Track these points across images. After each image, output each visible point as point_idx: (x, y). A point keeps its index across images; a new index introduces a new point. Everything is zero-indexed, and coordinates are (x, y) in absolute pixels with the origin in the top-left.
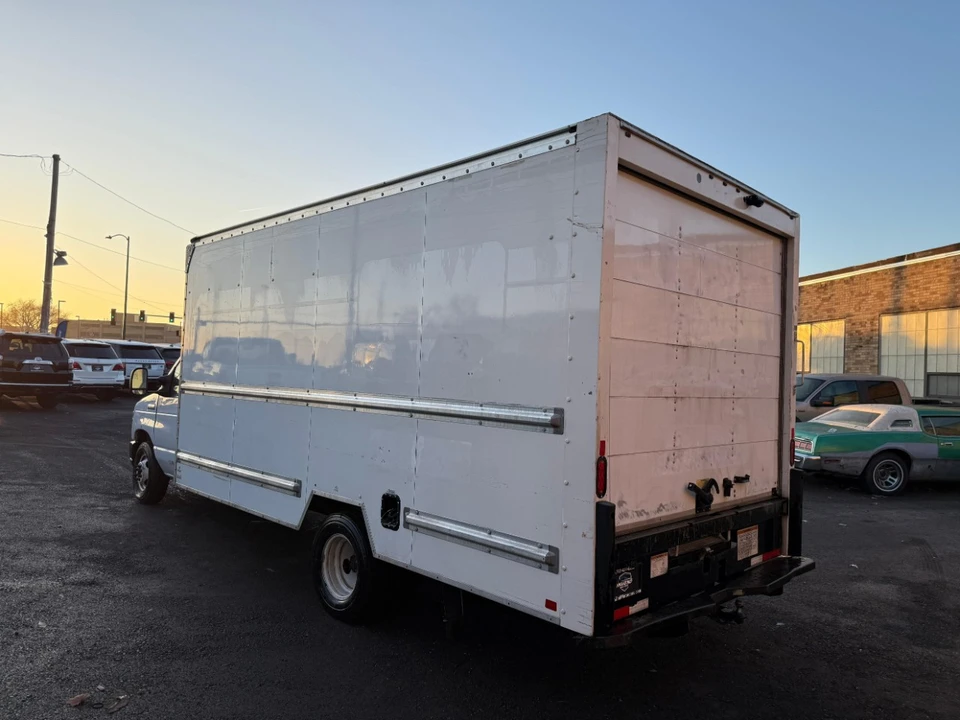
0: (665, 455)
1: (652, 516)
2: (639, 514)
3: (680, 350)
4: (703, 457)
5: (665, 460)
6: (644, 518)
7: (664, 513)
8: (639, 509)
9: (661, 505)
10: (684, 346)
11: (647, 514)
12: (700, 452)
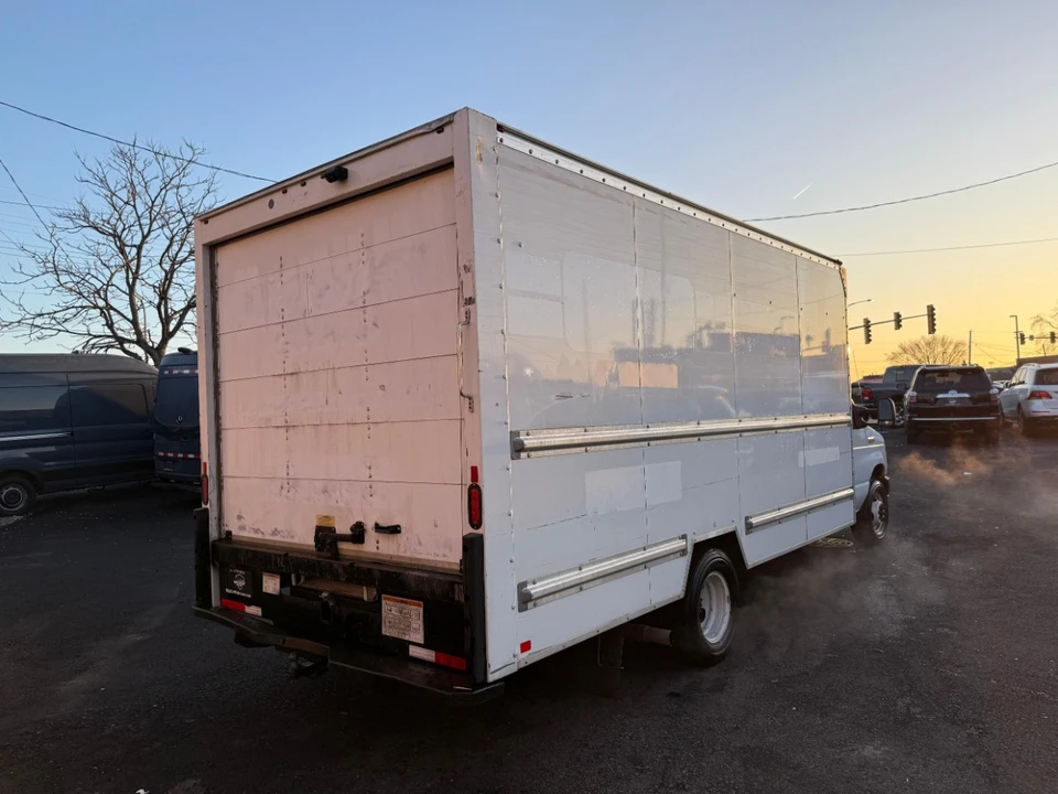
0: (279, 483)
1: (268, 537)
2: (256, 531)
3: (288, 378)
4: (325, 491)
5: (279, 487)
6: (259, 536)
7: (278, 538)
8: (256, 527)
9: (276, 530)
10: (292, 374)
11: (263, 533)
12: (320, 485)
